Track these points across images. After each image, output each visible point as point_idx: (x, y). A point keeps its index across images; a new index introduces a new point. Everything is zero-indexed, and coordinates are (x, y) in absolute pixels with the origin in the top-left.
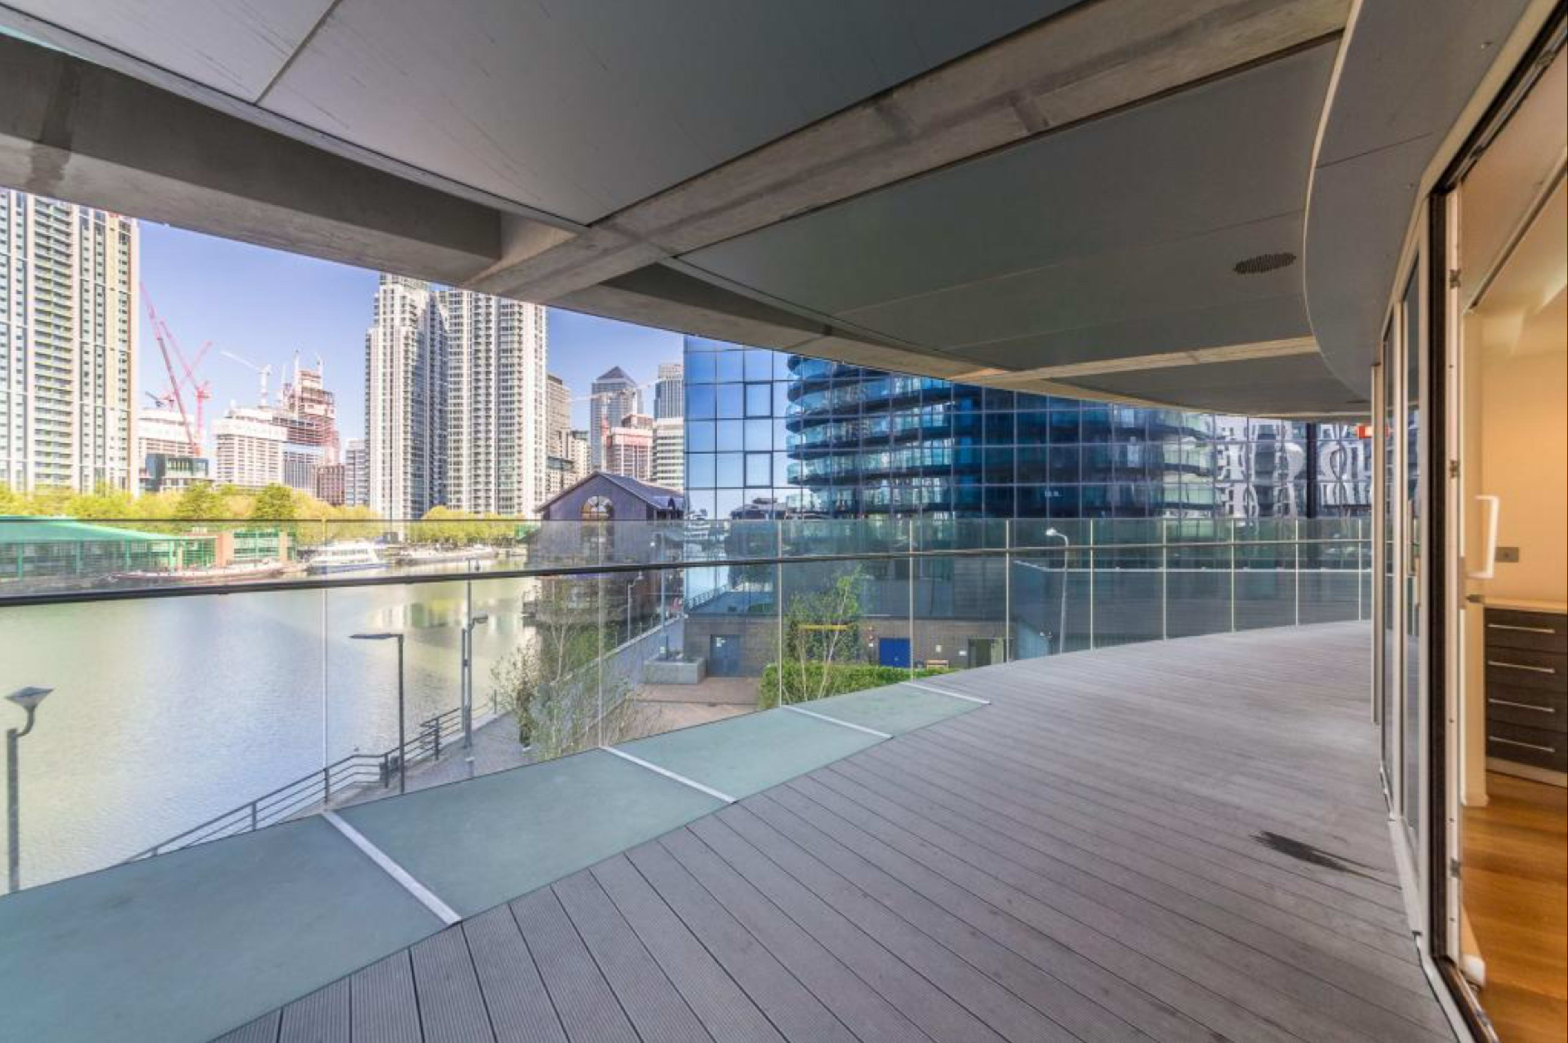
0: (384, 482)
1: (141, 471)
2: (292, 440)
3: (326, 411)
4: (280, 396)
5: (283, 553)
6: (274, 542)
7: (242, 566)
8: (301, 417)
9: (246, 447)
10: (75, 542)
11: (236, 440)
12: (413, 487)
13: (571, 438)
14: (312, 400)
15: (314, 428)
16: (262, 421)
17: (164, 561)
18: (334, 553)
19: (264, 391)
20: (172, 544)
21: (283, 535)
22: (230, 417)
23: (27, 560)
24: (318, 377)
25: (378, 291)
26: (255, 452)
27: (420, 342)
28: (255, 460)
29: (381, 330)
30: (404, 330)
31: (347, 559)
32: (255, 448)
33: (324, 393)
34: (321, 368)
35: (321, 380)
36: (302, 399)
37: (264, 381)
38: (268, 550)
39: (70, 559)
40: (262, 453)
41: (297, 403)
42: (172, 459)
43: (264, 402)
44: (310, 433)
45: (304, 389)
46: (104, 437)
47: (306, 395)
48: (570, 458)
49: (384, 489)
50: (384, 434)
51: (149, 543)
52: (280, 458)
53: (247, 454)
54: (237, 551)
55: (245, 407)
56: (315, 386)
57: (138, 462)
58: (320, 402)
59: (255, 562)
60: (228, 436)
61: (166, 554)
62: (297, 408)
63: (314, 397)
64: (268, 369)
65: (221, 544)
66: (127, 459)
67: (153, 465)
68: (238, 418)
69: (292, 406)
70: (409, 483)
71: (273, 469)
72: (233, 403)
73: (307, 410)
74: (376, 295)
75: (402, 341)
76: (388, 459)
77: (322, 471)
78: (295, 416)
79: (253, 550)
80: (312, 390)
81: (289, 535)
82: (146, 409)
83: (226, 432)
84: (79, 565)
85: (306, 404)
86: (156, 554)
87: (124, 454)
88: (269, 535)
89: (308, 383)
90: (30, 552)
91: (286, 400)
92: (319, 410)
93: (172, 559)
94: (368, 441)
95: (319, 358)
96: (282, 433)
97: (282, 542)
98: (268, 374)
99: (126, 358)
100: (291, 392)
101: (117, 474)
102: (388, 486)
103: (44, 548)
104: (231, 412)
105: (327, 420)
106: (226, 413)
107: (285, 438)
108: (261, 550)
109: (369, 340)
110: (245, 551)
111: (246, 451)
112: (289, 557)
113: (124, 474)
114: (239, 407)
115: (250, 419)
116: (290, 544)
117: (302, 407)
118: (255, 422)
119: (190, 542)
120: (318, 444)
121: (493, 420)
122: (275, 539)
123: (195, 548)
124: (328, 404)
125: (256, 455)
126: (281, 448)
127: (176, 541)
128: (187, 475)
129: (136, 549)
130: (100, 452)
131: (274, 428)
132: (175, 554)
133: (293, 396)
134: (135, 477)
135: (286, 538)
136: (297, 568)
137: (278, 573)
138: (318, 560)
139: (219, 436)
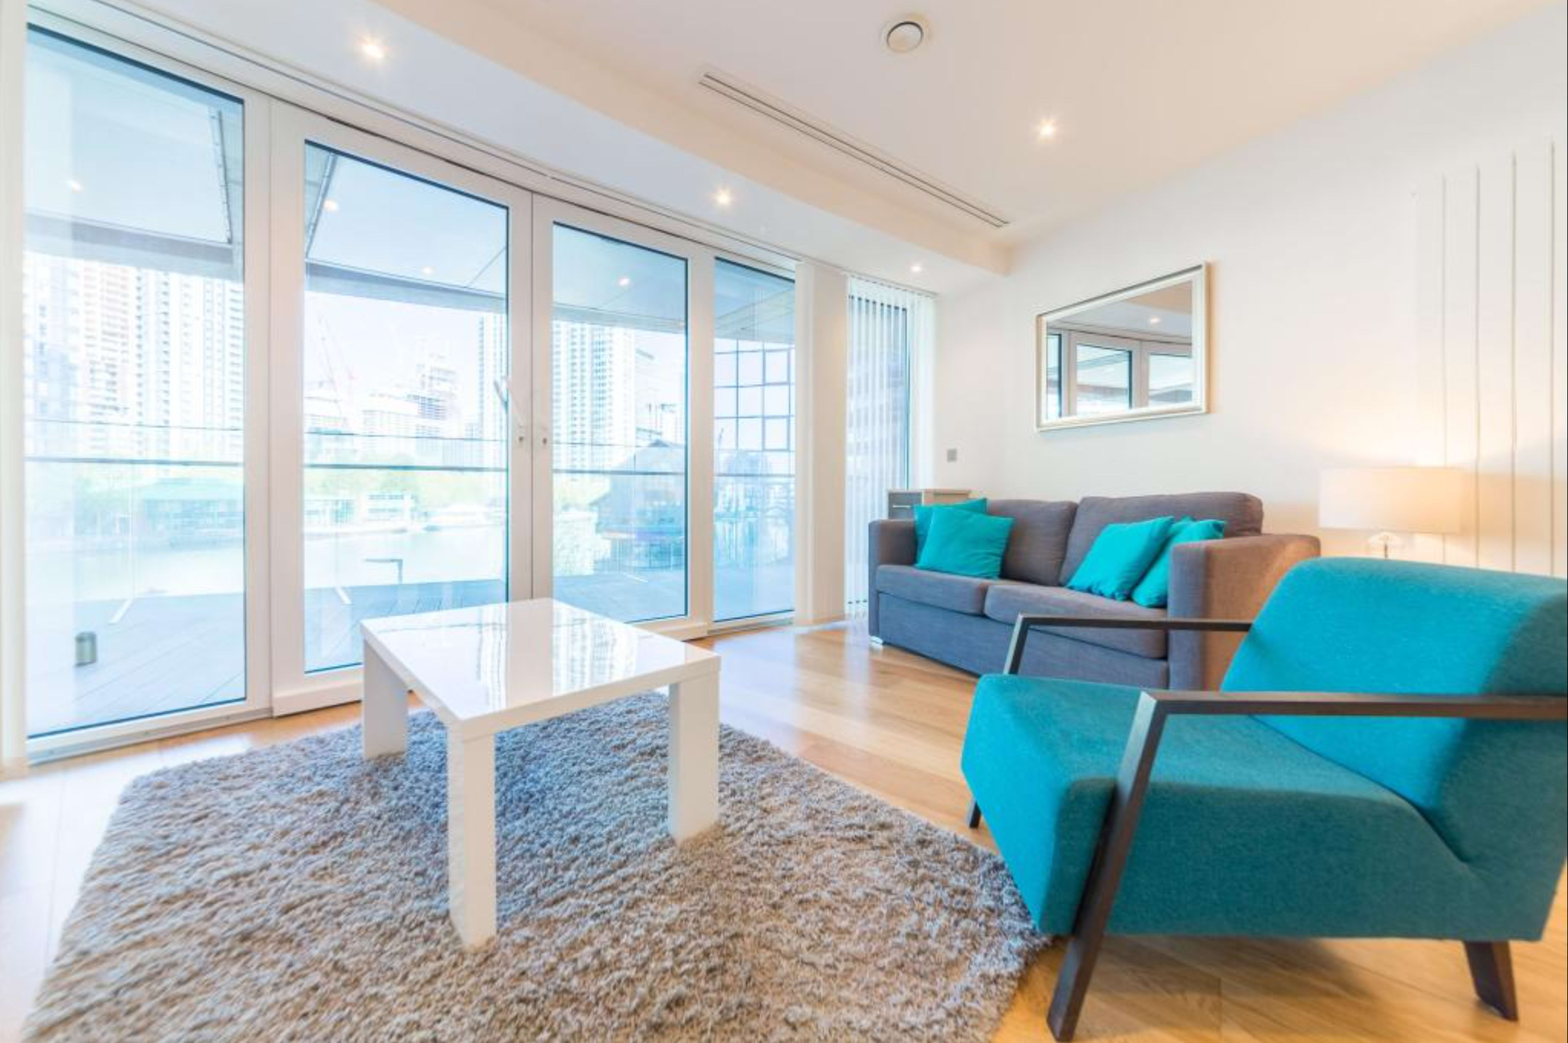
2: (422, 414)
3: (450, 388)
4: (413, 375)
5: (407, 513)
6: (400, 504)
8: (430, 394)
9: (386, 421)
11: (378, 415)
13: (660, 411)
14: (439, 379)
15: (440, 403)
16: (398, 398)
17: (316, 518)
21: (407, 498)
22: (373, 395)
23: (221, 515)
24: (443, 358)
26: (393, 425)
32: (393, 422)
33: (449, 372)
35: (446, 361)
36: (431, 378)
38: (394, 510)
40: (399, 426)
41: (427, 381)
43: (401, 381)
44: (437, 408)
45: (433, 369)
47: (434, 374)
48: (659, 430)
49: (495, 458)
52: (413, 430)
53: (386, 427)
54: (372, 511)
55: (385, 386)
56: (442, 365)
58: (444, 380)
60: (371, 412)
62: (427, 386)
63: (441, 376)
65: (358, 505)
68: (379, 395)
69: (423, 384)
72: (376, 382)
73: (435, 387)
78: (425, 393)
79: (384, 510)
80: (439, 370)
81: (413, 497)
83: (370, 408)
85: (434, 382)
86: (310, 512)
88: (396, 497)
89: (436, 363)
90: (223, 508)
91: (418, 380)
92: (444, 387)
94: (481, 415)
96: (414, 408)
97: (408, 503)
100: (422, 373)
104: (374, 390)
105: (451, 395)
106: (370, 391)
107: (416, 413)
108: (391, 510)
109: (482, 323)
110: (378, 510)
111: (386, 424)
112: (413, 517)
114: (380, 386)
115: (389, 396)
116: (413, 505)
117: (431, 385)
118: (393, 399)
119: (335, 502)
120: (444, 417)
121: (587, 394)
122: (401, 501)
123: (338, 507)
124: (452, 381)
126: (414, 422)
127: (325, 501)
131: (408, 404)
132: (322, 512)
133: (424, 376)
135: (409, 500)
136: (418, 526)
137: (403, 531)
138: (433, 521)
139: (365, 412)
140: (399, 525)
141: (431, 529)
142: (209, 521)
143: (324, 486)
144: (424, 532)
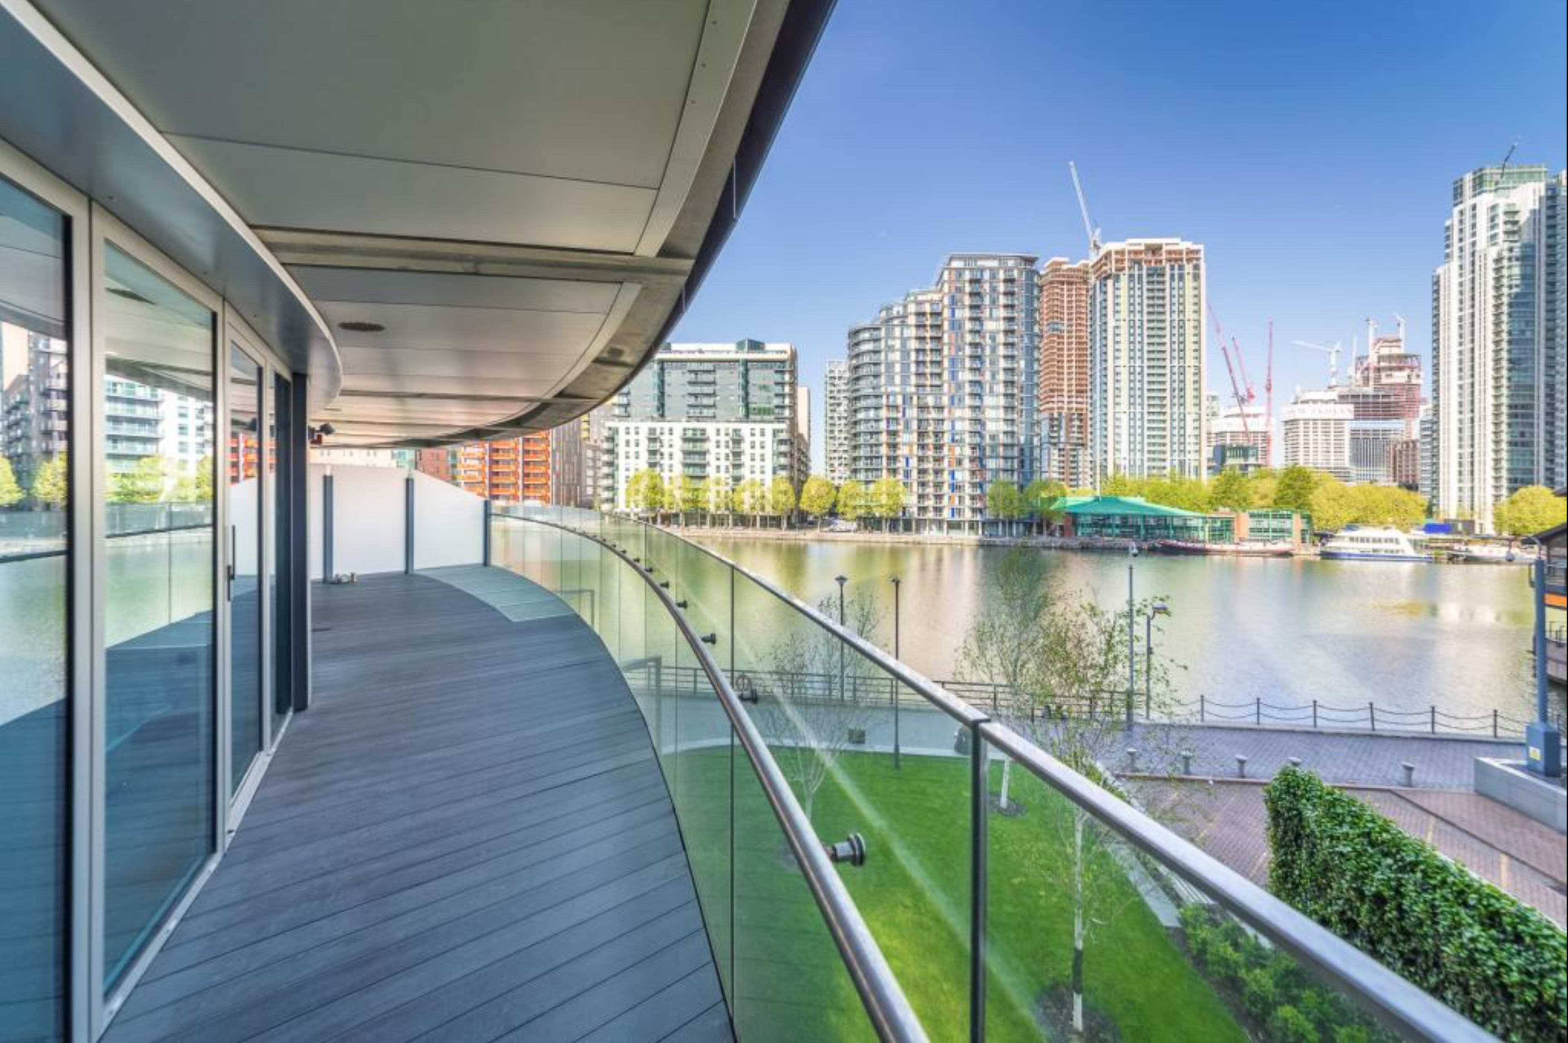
0: (1461, 456)
1: (1209, 460)
2: (1358, 417)
3: (1409, 376)
4: (1351, 371)
5: (1297, 535)
6: (1287, 524)
7: (1252, 544)
8: (1375, 389)
9: (1311, 430)
10: (1140, 516)
11: (1301, 424)
12: (1510, 461)
14: (1390, 369)
15: (1392, 399)
16: (1327, 402)
17: (1194, 534)
18: (1352, 539)
19: (1334, 369)
20: (1201, 521)
21: (1296, 517)
22: (1296, 403)
23: (1117, 526)
24: (1399, 340)
25: (1451, 216)
26: (1319, 434)
27: (1527, 258)
28: (1320, 441)
29: (1455, 264)
30: (1493, 253)
31: (1369, 547)
32: (1319, 430)
33: (1406, 357)
34: (1402, 330)
35: (1402, 344)
36: (1379, 370)
37: (1333, 360)
38: (1279, 531)
39: (1138, 527)
40: (1326, 433)
41: (1372, 375)
42: (1231, 448)
43: (1333, 382)
44: (1387, 405)
45: (1381, 358)
46: (1184, 435)
47: (1382, 364)
49: (1460, 464)
50: (1460, 395)
51: (1185, 519)
52: (1347, 437)
53: (1311, 436)
54: (1252, 530)
55: (1310, 391)
56: (1395, 351)
57: (1207, 452)
58: (1400, 369)
59: (1264, 541)
60: (1294, 422)
61: (1196, 528)
62: (1371, 383)
63: (1393, 364)
64: (1338, 346)
65: (1239, 524)
66: (1199, 451)
67: (1219, 453)
68: (1303, 402)
69: (1366, 380)
70: (1504, 455)
71: (1339, 451)
72: (1298, 389)
73: (1385, 380)
74: (1448, 223)
75: (1491, 265)
76: (1467, 425)
77: (1399, 447)
78: (1367, 390)
79: (1267, 530)
80: (1390, 357)
81: (1303, 517)
82: (1230, 407)
83: (1292, 418)
84: (1143, 532)
85: (1383, 374)
86: (1189, 528)
87: (1197, 447)
88: (1282, 517)
89: (1385, 351)
90: (1118, 522)
91: (1359, 375)
92: (1400, 377)
93: (1201, 534)
95: (1398, 318)
96: (1347, 411)
97: (1296, 524)
98: (1338, 351)
99: (1198, 372)
100: (1365, 365)
101: (1194, 464)
102: (1467, 460)
103: (1124, 518)
104: (1297, 398)
105: (1409, 387)
106: (1292, 400)
107: (1352, 416)
108: (1274, 531)
109: (1437, 283)
110: (1260, 530)
111: (1311, 434)
112: (1303, 540)
113: (1197, 464)
114: (1303, 392)
115: (1315, 401)
116: (1304, 526)
117: (1377, 379)
118: (1319, 405)
119: (1214, 520)
120: (1397, 416)
122: (1288, 521)
123: (1218, 524)
124: (1412, 369)
125: (1321, 437)
126: (1348, 427)
127: (1204, 518)
128: (1241, 461)
129: (1177, 522)
130: (1182, 447)
131: (1339, 407)
132: (1203, 529)
133: (1367, 369)
134: (1204, 465)
135: (1300, 520)
136: (1310, 552)
137: (1286, 554)
138: (1332, 545)
139: (1286, 422)
140: (1281, 546)
141: (1327, 556)
142: (1109, 531)
143: (1210, 502)
144: (1318, 558)
